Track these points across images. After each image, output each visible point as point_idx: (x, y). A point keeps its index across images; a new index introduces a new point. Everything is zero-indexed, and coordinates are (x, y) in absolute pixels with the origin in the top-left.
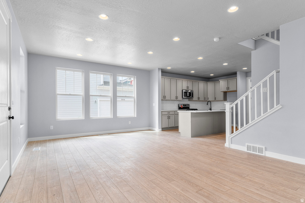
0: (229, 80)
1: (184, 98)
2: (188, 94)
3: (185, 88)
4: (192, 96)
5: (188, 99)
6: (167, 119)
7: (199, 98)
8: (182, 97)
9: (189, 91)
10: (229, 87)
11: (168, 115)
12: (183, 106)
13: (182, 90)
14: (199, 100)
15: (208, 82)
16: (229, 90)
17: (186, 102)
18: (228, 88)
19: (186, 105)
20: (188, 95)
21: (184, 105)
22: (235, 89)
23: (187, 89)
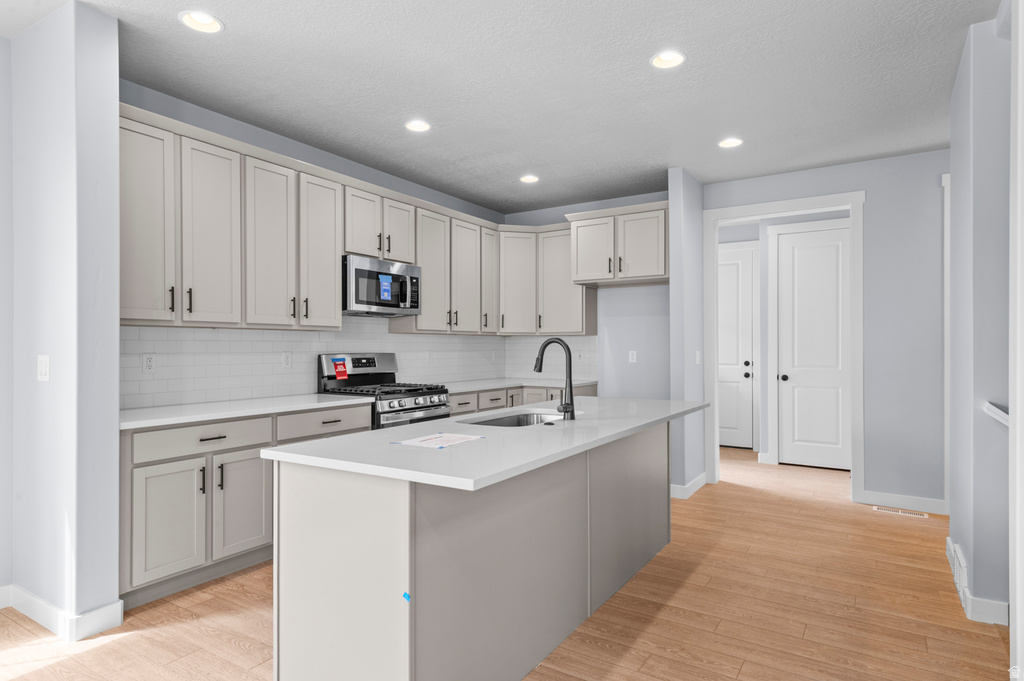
0: (621, 219)
1: (357, 314)
2: (386, 283)
3: (363, 241)
4: (415, 304)
5: (385, 321)
6: (198, 499)
7: (452, 318)
8: (345, 306)
9: (396, 269)
10: (620, 254)
11: (201, 462)
12: (350, 369)
13: (344, 259)
14: (455, 328)
15: (501, 227)
16: (621, 275)
17: (374, 339)
18: (615, 264)
19: (371, 362)
20: (386, 296)
21: (357, 362)
22: (656, 271)
23: (376, 253)
